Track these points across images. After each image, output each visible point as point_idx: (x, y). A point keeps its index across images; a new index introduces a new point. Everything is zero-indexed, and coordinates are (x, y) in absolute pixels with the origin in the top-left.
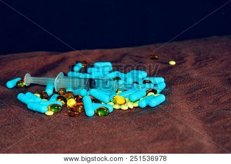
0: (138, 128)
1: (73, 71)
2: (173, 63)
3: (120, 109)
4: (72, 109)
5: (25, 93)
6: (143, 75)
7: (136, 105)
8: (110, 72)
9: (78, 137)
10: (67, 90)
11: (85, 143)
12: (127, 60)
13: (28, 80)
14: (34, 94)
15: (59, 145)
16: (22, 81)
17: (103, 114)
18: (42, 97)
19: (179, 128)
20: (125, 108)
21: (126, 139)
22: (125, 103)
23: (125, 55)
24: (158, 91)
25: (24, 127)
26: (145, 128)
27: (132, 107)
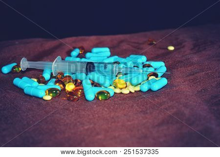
0: (141, 111)
1: (70, 56)
2: (171, 48)
3: (121, 93)
4: (71, 93)
5: (21, 78)
6: (143, 59)
7: (138, 89)
8: (108, 57)
9: (79, 122)
10: (65, 75)
11: (86, 127)
12: (125, 46)
13: (25, 64)
14: (30, 78)
15: (58, 130)
16: (18, 66)
17: (103, 98)
18: (39, 82)
19: (185, 112)
20: (126, 91)
21: (129, 123)
22: (126, 87)
23: (122, 42)
24: (160, 75)
25: (20, 112)
26: (148, 111)
27: (133, 91)
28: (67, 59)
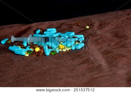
0: (72, 59)
2: (88, 27)
3: (62, 51)
4: (38, 52)
5: (12, 46)
6: (73, 34)
7: (70, 49)
8: (55, 33)
9: (43, 65)
10: (34, 43)
11: (47, 67)
12: (64, 27)
13: (13, 39)
14: (17, 46)
15: (34, 69)
16: (10, 39)
17: (54, 54)
18: (22, 48)
19: (91, 58)
20: (65, 50)
21: (66, 64)
22: (65, 48)
23: (62, 24)
24: (81, 41)
25: (15, 62)
26: (75, 59)
27: (68, 50)
28: (34, 35)
